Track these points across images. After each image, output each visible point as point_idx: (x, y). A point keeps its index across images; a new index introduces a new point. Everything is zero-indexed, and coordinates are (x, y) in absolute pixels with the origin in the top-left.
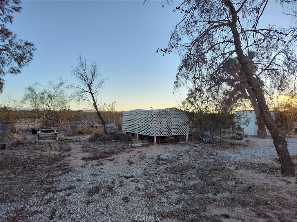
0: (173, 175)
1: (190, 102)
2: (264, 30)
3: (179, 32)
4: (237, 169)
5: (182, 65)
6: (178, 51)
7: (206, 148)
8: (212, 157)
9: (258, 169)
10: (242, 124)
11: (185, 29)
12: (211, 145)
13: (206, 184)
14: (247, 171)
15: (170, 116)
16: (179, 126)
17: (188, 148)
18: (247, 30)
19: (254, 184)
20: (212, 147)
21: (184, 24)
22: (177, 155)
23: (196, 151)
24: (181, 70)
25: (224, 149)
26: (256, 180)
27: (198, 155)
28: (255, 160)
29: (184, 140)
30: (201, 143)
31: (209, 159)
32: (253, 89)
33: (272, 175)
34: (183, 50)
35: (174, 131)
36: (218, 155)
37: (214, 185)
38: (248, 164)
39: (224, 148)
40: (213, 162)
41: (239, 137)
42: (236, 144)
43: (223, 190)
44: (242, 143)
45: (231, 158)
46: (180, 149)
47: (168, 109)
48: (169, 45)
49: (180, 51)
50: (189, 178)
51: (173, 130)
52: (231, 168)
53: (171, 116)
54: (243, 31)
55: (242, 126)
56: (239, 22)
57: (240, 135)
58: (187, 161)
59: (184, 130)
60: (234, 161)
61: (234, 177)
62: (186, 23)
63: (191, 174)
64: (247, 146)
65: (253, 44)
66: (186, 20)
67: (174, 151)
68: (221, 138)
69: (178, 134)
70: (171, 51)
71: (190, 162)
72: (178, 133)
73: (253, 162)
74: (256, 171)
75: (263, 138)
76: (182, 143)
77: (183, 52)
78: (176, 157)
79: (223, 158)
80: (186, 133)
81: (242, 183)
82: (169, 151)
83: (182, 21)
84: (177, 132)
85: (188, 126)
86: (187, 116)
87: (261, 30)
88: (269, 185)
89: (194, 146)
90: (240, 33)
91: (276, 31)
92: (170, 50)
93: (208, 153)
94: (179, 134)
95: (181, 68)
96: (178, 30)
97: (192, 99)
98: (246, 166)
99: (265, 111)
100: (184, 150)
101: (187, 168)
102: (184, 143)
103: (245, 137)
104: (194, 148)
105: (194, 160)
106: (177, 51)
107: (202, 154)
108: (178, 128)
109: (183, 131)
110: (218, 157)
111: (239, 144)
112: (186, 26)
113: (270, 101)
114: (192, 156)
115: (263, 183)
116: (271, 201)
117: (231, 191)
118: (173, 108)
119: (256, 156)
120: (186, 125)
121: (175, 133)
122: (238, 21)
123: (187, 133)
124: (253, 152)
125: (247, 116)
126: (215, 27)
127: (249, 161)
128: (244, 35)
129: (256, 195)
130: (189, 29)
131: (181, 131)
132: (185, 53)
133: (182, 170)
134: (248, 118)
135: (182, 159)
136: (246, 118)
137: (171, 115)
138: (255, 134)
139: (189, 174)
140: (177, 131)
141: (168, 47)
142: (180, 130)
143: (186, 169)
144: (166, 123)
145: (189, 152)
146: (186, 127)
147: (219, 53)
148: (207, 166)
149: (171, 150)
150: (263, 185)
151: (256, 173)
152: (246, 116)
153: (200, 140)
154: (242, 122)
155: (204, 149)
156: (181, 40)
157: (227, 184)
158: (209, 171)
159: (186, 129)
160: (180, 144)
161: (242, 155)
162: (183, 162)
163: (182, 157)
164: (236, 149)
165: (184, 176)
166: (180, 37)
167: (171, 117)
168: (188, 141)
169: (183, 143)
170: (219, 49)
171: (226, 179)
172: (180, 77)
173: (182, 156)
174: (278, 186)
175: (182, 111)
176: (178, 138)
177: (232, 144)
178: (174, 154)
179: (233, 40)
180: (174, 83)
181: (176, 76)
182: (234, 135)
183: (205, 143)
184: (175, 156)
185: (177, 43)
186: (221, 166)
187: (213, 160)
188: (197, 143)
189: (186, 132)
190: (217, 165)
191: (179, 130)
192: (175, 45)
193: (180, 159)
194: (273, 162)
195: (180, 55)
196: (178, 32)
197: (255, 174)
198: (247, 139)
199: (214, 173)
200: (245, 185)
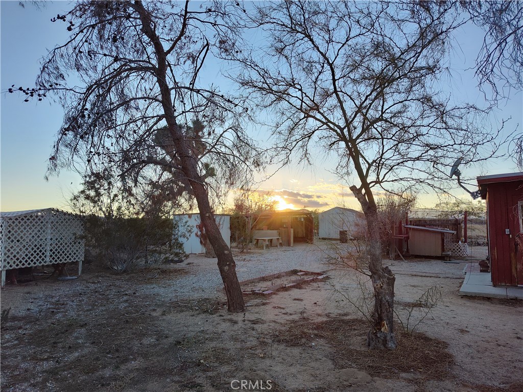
0: (34, 348)
1: (88, 197)
2: (207, 91)
3: (60, 63)
4: (163, 314)
5: (66, 126)
6: (60, 98)
7: (118, 283)
8: (125, 298)
9: (197, 308)
10: (181, 237)
11: (73, 60)
12: (127, 277)
13: (103, 353)
14: (179, 316)
15: (42, 225)
16: (64, 244)
17: (79, 288)
18: (183, 86)
19: (185, 336)
20: (128, 280)
21: (71, 51)
22: (52, 303)
23: (96, 292)
24: (66, 134)
25: (149, 281)
26: (190, 329)
27: (99, 299)
28: (195, 294)
29: (74, 271)
30: (108, 275)
31: (119, 303)
32: (190, 180)
33: (214, 316)
34: (71, 98)
35: (51, 256)
36: (137, 294)
37: (117, 351)
38: (182, 303)
39: (149, 279)
40: (125, 308)
41: (176, 259)
42: (170, 272)
43: (132, 357)
44: (180, 269)
45: (158, 295)
46: (61, 291)
47: (38, 211)
48: (36, 83)
49: (63, 98)
50: (70, 347)
51: (48, 254)
52: (154, 314)
53: (44, 225)
54: (177, 87)
55: (181, 240)
56: (172, 71)
57: (177, 254)
58: (72, 314)
59: (75, 251)
60: (163, 299)
61: (156, 329)
62: (75, 48)
63: (77, 338)
64: (186, 273)
65: (191, 111)
66: (74, 43)
67: (46, 296)
68: (147, 262)
69: (61, 260)
70: (45, 96)
71: (78, 315)
72: (61, 258)
73: (191, 298)
74: (193, 313)
75: (213, 257)
76: (69, 278)
77: (69, 102)
78: (49, 308)
79: (144, 298)
80: (79, 258)
81: (167, 337)
82: (35, 299)
83: (67, 44)
84: (58, 258)
85: (84, 245)
86: (82, 225)
87: (202, 91)
88: (208, 332)
89: (92, 283)
90: (173, 88)
91: (222, 96)
92: (41, 92)
93: (118, 292)
94: (63, 261)
95: (64, 132)
96: (58, 58)
97: (92, 193)
98: (179, 306)
99: (207, 215)
100: (70, 292)
101: (70, 327)
102: (74, 277)
103: (185, 258)
104: (92, 286)
105: (87, 310)
106: (57, 98)
107: (108, 295)
108: (61, 249)
109: (72, 254)
110: (135, 297)
111: (176, 271)
112: (74, 55)
113: (216, 200)
114: (86, 303)
115: (199, 332)
116: (205, 359)
117: (145, 356)
118: (50, 209)
119: (197, 288)
120: (79, 243)
121: (53, 259)
122: (169, 68)
123: (81, 258)
124: (194, 281)
125: (188, 224)
126: (132, 69)
127: (185, 298)
128: (179, 94)
129: (186, 354)
130: (82, 62)
131: (68, 255)
132: (75, 104)
133: (57, 334)
134: (188, 226)
135: (62, 312)
136: (186, 226)
137: (44, 223)
138: (202, 251)
139: (71, 340)
140: (58, 255)
141: (34, 87)
142: (66, 252)
143: (67, 331)
144: (33, 240)
145: (80, 294)
146: (79, 245)
147: (138, 115)
148: (112, 318)
149: (41, 296)
150: (199, 334)
151: (193, 315)
152: (186, 222)
153: (108, 269)
154: (179, 234)
155: (113, 285)
156: (63, 78)
157: (141, 344)
158: (114, 326)
159: (79, 251)
160: (63, 281)
161: (177, 289)
162: (64, 316)
163: (63, 306)
164: (169, 280)
165: (60, 345)
166: (63, 73)
167: (44, 228)
168: (83, 272)
169: (71, 278)
170: (137, 109)
171: (142, 335)
172: (62, 148)
173: (63, 304)
174: (220, 331)
175: (69, 215)
176: (60, 268)
177: (164, 272)
178: (46, 303)
179: (160, 98)
180: (50, 159)
181: (52, 147)
182: (167, 255)
183: (117, 274)
184: (48, 306)
185: (55, 81)
186: (137, 312)
187: (126, 305)
188: (100, 276)
189: (79, 256)
190: (131, 313)
191: (63, 252)
192: (51, 86)
193: (58, 313)
194: (219, 294)
195: (63, 106)
196: (58, 62)
197: (191, 318)
198: (189, 260)
199: (122, 328)
200: (171, 340)
